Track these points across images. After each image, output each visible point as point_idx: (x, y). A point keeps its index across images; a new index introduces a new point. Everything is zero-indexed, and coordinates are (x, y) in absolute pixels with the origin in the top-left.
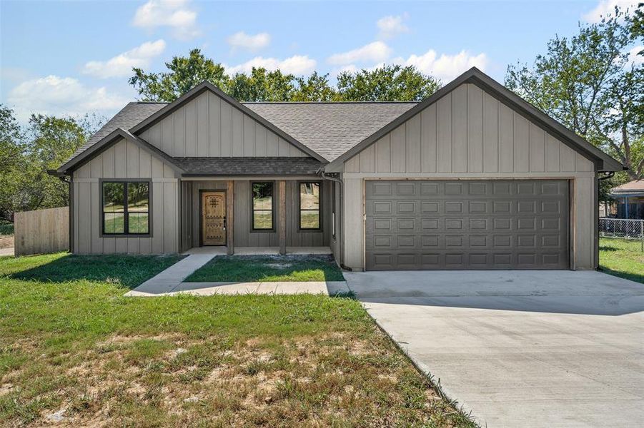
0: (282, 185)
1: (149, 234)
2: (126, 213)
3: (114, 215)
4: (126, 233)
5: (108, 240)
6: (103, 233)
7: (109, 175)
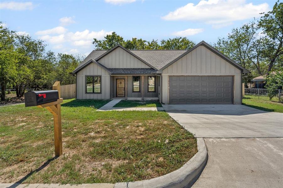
0: (143, 77)
1: (101, 93)
2: (93, 86)
3: (90, 87)
4: (93, 92)
5: (88, 95)
6: (86, 93)
7: (88, 74)
